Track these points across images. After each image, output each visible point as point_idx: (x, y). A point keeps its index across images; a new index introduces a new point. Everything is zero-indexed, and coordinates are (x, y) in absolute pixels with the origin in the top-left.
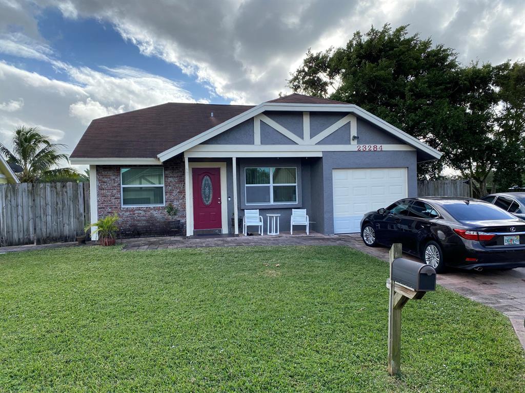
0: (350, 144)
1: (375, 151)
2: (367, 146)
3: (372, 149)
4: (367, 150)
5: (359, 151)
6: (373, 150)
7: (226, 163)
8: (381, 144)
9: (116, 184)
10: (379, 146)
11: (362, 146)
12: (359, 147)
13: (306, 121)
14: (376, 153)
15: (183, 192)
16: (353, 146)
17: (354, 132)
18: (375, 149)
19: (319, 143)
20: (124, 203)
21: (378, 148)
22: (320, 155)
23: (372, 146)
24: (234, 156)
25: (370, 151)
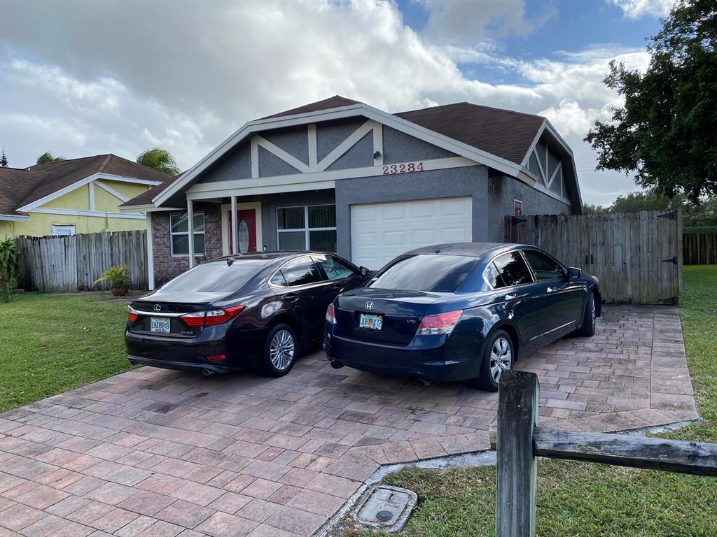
0: (373, 165)
1: (412, 172)
2: (398, 165)
3: (406, 169)
4: (399, 172)
5: (386, 174)
6: (407, 171)
7: (260, 203)
8: (419, 160)
9: (166, 232)
10: (417, 164)
11: (389, 166)
12: (386, 168)
13: (312, 137)
14: (413, 175)
15: (219, 240)
16: (377, 169)
17: (378, 146)
18: (411, 169)
19: (329, 168)
20: (174, 253)
21: (415, 167)
22: (331, 185)
23: (406, 164)
24: (233, 195)
25: (403, 173)
